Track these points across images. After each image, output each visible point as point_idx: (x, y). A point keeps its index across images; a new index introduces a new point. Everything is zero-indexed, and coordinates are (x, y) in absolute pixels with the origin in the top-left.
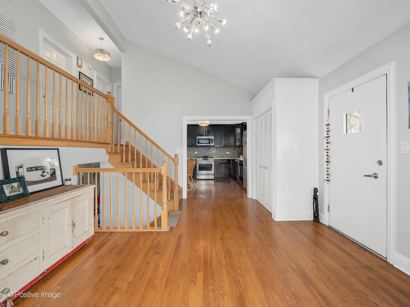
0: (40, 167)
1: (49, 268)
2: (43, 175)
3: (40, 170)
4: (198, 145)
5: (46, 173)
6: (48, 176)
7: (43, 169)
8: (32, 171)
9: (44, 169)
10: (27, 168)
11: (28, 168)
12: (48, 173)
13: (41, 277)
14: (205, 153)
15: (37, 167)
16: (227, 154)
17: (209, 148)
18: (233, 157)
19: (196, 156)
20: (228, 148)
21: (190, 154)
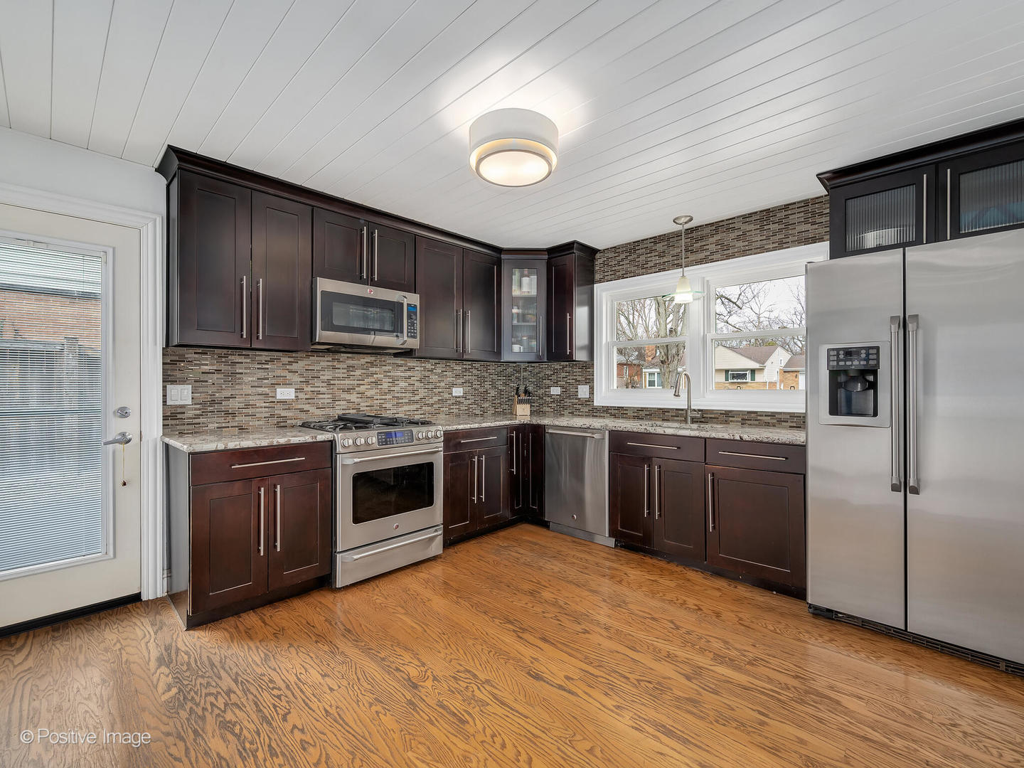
4: (321, 335)
16: (456, 397)
17: (367, 362)
18: (478, 412)
19: (283, 413)
20: (459, 368)
21: (234, 404)
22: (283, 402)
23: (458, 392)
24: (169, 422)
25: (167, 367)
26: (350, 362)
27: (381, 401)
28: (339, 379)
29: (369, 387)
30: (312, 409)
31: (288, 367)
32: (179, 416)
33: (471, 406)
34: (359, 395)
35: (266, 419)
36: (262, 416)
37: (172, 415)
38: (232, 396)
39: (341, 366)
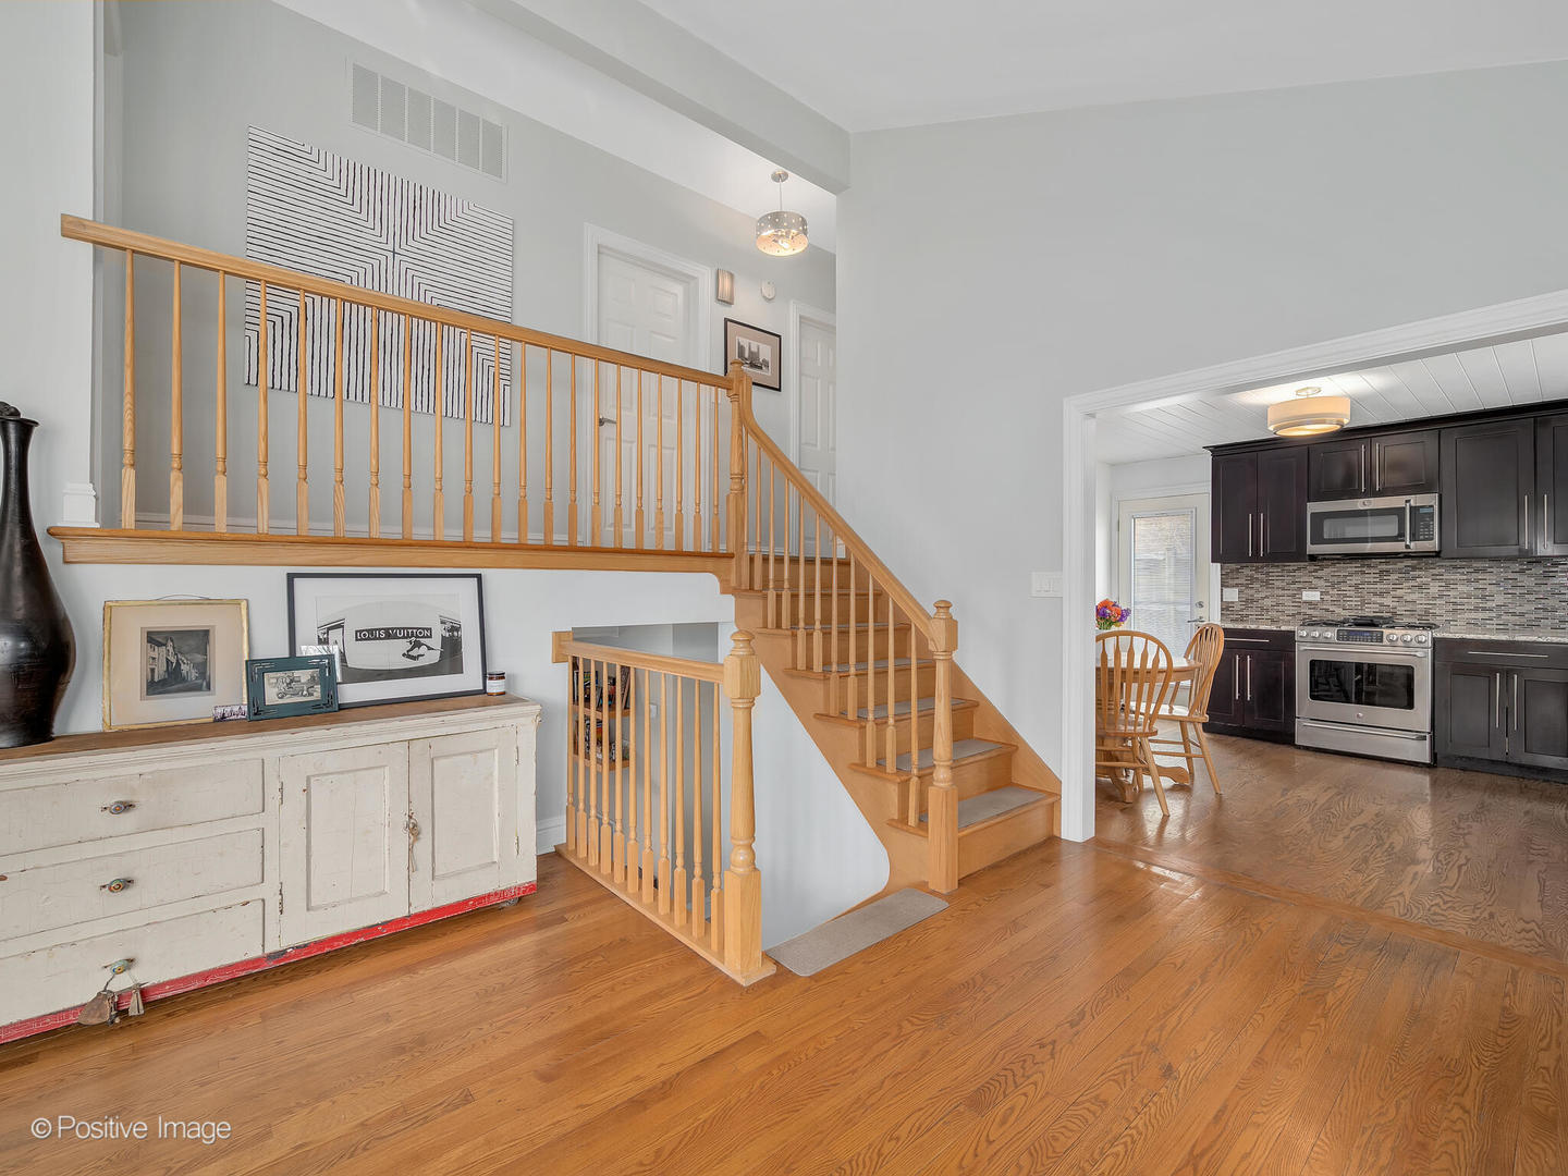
0: (404, 629)
1: (305, 946)
2: (414, 653)
3: (404, 637)
4: (1311, 549)
5: (423, 650)
6: (431, 657)
7: (412, 636)
8: (375, 639)
9: (417, 637)
10: (357, 632)
11: (361, 631)
12: (429, 648)
13: (271, 965)
14: (1378, 600)
15: (393, 629)
17: (1404, 567)
19: (1309, 612)
21: (1268, 602)
22: (1310, 603)
24: (1224, 611)
25: (1224, 577)
26: (1384, 567)
28: (1369, 583)
29: (1409, 591)
30: (1339, 610)
31: (1314, 574)
32: (1230, 609)
34: (1396, 599)
35: (1293, 615)
36: (1291, 613)
37: (1226, 608)
38: (1267, 597)
39: (1373, 571)
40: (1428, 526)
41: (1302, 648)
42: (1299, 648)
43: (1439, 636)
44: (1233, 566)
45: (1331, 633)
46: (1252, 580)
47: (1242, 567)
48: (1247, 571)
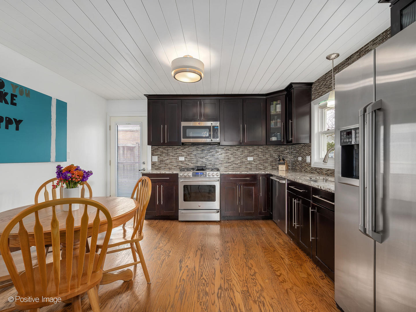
14: (202, 160)
16: (250, 161)
17: (209, 148)
18: (261, 168)
19: (181, 165)
20: (250, 148)
21: (168, 162)
22: (181, 161)
23: (250, 159)
24: (153, 166)
25: (152, 151)
26: (203, 148)
27: (215, 162)
28: (199, 154)
29: (210, 157)
30: (190, 164)
31: (182, 150)
32: (155, 164)
33: (258, 165)
34: (206, 160)
35: (176, 166)
36: (175, 165)
37: (153, 164)
38: (167, 159)
39: (200, 149)
40: (217, 133)
41: (181, 181)
42: (180, 180)
43: (222, 173)
44: (156, 147)
45: (190, 174)
46: (162, 152)
47: (159, 148)
48: (161, 149)
